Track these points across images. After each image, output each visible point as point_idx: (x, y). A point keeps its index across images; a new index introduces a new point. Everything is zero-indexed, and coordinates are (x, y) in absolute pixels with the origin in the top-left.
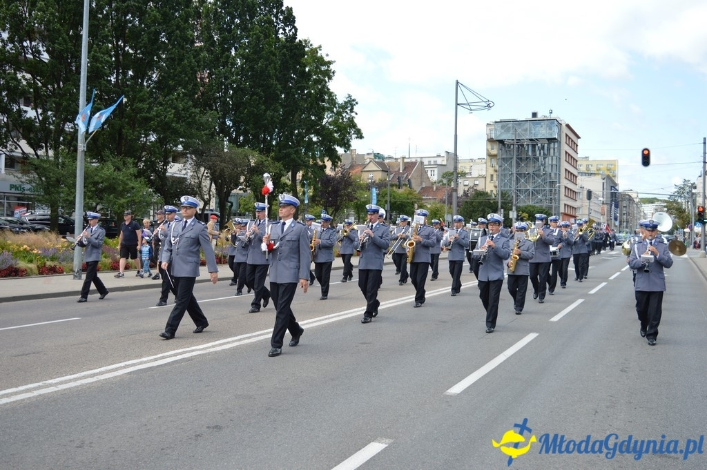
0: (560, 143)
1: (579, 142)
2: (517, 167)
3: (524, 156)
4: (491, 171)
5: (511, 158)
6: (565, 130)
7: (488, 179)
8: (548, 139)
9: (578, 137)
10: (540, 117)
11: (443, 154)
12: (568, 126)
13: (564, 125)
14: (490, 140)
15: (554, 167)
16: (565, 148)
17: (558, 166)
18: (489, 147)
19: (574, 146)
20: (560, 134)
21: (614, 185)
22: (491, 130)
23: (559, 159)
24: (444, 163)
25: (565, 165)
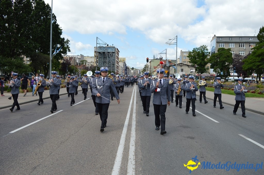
0: (115, 53)
1: (119, 53)
2: (104, 60)
3: (105, 57)
4: (95, 60)
5: (102, 57)
6: (116, 50)
7: (95, 63)
8: (112, 52)
9: (119, 52)
10: (109, 46)
11: (79, 55)
12: (117, 49)
13: (116, 49)
14: (95, 52)
15: (114, 60)
16: (116, 55)
17: (115, 60)
18: (95, 54)
19: (118, 54)
20: (115, 51)
21: (126, 65)
22: (95, 49)
23: (115, 58)
24: (80, 58)
25: (116, 60)
